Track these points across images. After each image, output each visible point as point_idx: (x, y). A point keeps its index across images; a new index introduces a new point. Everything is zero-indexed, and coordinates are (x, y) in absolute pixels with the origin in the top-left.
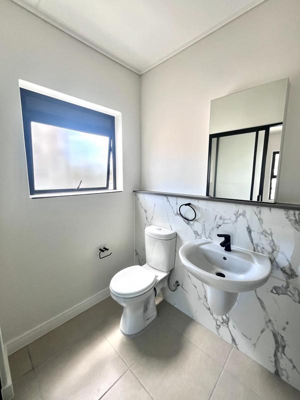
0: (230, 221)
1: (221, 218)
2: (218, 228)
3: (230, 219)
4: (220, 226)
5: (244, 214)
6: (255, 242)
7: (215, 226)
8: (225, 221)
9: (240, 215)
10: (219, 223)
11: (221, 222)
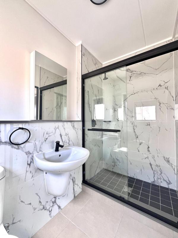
0: (52, 134)
1: (47, 133)
2: (46, 141)
3: (52, 132)
4: (47, 139)
5: (58, 128)
6: (63, 140)
7: (44, 140)
8: (50, 135)
9: (57, 128)
10: (46, 138)
11: (47, 136)
